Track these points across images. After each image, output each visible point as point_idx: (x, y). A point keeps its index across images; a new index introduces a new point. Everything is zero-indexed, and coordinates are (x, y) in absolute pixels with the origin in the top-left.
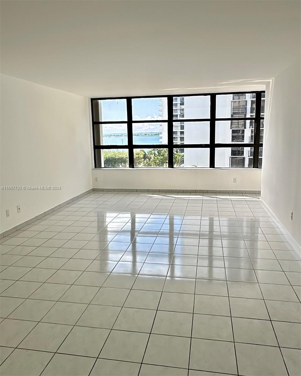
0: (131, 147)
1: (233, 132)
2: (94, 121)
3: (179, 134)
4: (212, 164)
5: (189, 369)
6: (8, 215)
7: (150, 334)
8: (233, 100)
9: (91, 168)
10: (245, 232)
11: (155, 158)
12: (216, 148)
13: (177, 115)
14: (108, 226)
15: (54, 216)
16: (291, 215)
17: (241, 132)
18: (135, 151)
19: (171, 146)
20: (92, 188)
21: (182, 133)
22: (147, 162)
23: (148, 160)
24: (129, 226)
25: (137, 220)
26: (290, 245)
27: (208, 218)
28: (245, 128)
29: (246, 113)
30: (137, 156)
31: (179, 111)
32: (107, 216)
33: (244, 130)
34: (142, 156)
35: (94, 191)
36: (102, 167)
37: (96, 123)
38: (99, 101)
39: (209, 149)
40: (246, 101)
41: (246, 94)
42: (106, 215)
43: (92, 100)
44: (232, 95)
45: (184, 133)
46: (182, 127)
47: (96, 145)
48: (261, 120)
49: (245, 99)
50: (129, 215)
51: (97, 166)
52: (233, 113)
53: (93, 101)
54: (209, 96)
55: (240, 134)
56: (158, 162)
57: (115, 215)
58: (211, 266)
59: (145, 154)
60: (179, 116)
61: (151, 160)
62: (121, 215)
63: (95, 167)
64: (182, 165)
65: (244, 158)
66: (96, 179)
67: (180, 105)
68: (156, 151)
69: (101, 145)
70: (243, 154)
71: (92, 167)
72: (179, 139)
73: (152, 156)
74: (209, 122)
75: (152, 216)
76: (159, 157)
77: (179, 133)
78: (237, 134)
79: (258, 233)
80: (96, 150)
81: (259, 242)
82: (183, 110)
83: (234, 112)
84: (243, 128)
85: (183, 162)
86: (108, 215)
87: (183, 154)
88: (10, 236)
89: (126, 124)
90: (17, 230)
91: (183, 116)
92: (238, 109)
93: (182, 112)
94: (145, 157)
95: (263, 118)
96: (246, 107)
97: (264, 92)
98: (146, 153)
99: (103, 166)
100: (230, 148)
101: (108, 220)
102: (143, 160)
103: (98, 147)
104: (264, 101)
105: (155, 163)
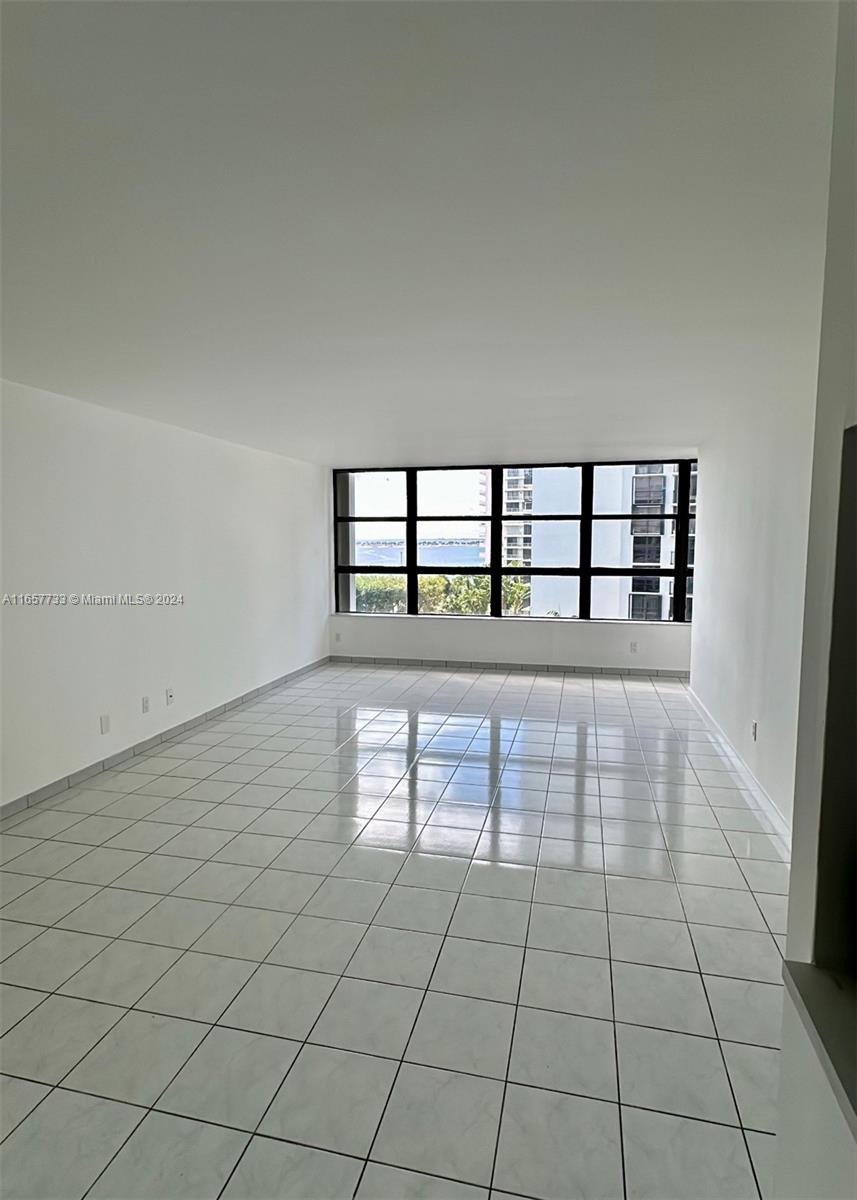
0: (412, 570)
1: (637, 541)
2: (339, 515)
3: (521, 542)
4: (585, 612)
5: (506, 1082)
6: (145, 708)
7: (427, 990)
8: (636, 473)
9: (327, 613)
10: (661, 763)
11: (467, 593)
12: (593, 577)
13: (518, 503)
14: (360, 739)
15: (243, 713)
16: (752, 730)
17: (654, 541)
18: (422, 578)
19: (496, 570)
20: (328, 655)
21: (527, 540)
22: (452, 601)
23: (453, 596)
24: (403, 739)
25: (421, 728)
26: (752, 796)
27: (574, 729)
28: (662, 533)
29: (664, 502)
30: (431, 587)
31: (521, 496)
32: (358, 717)
33: (659, 538)
34: (442, 588)
35: (332, 661)
36: (351, 610)
37: (343, 520)
38: (350, 474)
39: (577, 579)
40: (664, 478)
41: (665, 465)
42: (355, 714)
43: (336, 472)
44: (634, 466)
45: (530, 542)
46: (528, 529)
47: (340, 564)
48: (691, 520)
49: (662, 472)
50: (403, 717)
51: (341, 609)
52: (636, 502)
53: (338, 475)
54: (580, 469)
55: (652, 546)
56: (475, 600)
57: (371, 714)
58: (579, 840)
59: (449, 584)
60: (521, 506)
61: (461, 596)
62: (384, 717)
63: (337, 610)
64: (527, 609)
65: (660, 597)
66: (338, 637)
67: (525, 483)
68: (471, 579)
69: (351, 564)
70: (657, 589)
71: (330, 610)
72: (521, 553)
73: (464, 588)
74: (579, 522)
75: (451, 720)
76: (477, 591)
77: (522, 540)
78: (645, 547)
79: (684, 768)
80: (340, 575)
81: (687, 789)
82: (530, 493)
83: (638, 499)
84: (658, 534)
85: (527, 602)
86: (360, 714)
87: (528, 585)
88: (146, 753)
89: (405, 523)
90: (165, 740)
91: (529, 506)
92: (647, 494)
93: (527, 497)
94: (447, 590)
95: (694, 516)
96: (664, 491)
97: (695, 461)
98: (451, 582)
99: (353, 608)
100: (630, 578)
101: (359, 725)
102: (443, 595)
103: (344, 570)
104: (695, 477)
105: (469, 602)
